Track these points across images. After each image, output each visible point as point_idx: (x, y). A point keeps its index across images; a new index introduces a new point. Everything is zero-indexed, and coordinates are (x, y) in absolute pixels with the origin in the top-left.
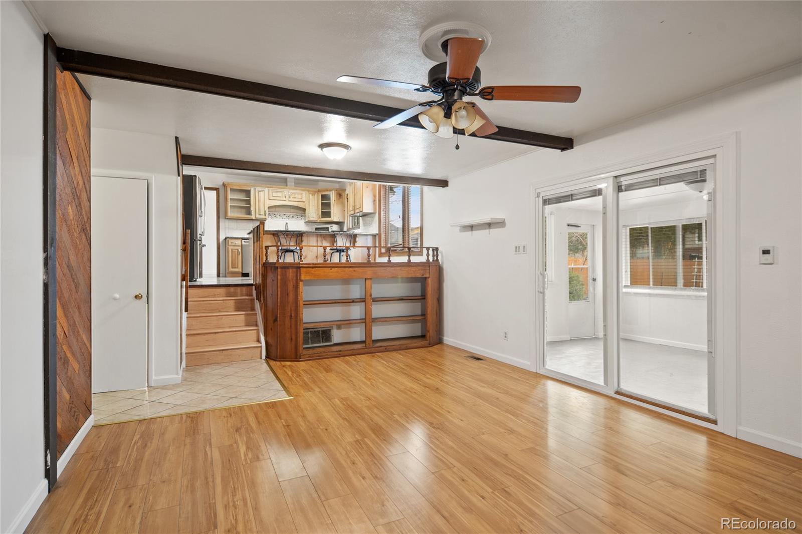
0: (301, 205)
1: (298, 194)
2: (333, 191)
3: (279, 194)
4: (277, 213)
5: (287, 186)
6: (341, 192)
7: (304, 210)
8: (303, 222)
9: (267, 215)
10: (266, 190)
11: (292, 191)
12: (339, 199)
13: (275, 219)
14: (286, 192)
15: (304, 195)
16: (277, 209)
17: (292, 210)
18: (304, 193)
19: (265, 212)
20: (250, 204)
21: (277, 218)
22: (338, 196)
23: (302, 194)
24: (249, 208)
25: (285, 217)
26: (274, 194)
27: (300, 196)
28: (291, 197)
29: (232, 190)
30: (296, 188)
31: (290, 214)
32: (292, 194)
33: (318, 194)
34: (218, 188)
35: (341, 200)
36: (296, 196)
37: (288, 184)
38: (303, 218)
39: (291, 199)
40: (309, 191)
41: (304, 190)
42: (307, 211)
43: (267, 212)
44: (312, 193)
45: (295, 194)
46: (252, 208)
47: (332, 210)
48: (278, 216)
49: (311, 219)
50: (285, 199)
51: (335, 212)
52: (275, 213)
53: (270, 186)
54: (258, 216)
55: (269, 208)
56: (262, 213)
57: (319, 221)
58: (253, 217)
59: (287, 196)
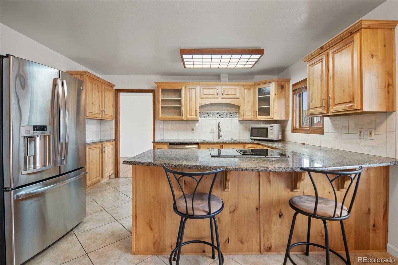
0: (234, 102)
1: (231, 89)
2: (274, 83)
3: (211, 92)
4: (210, 112)
5: (220, 82)
6: (283, 83)
7: (239, 107)
8: (237, 120)
9: (198, 115)
10: (198, 88)
11: (224, 87)
12: (281, 92)
13: (208, 118)
14: (219, 89)
15: (238, 90)
16: (211, 108)
17: (226, 108)
18: (238, 88)
19: (196, 111)
20: (181, 104)
21: (210, 117)
22: (280, 88)
23: (235, 89)
24: (180, 108)
25: (218, 115)
26: (206, 92)
27: (234, 92)
28: (224, 94)
29: (164, 91)
30: (230, 83)
31: (223, 112)
32: (225, 90)
33: (254, 88)
34: (154, 90)
35: (283, 93)
36: (230, 92)
37: (221, 79)
38: (237, 115)
39: (224, 96)
40: (243, 85)
41: (238, 85)
42: (241, 109)
43: (198, 112)
44: (246, 87)
45: (228, 90)
46: (183, 109)
47: (271, 106)
48: (211, 115)
49: (246, 117)
50: (217, 97)
51: (276, 108)
52: (208, 112)
53: (201, 83)
54: (189, 117)
55: (200, 107)
56: (193, 113)
57: (255, 119)
58: (184, 117)
59: (220, 94)
